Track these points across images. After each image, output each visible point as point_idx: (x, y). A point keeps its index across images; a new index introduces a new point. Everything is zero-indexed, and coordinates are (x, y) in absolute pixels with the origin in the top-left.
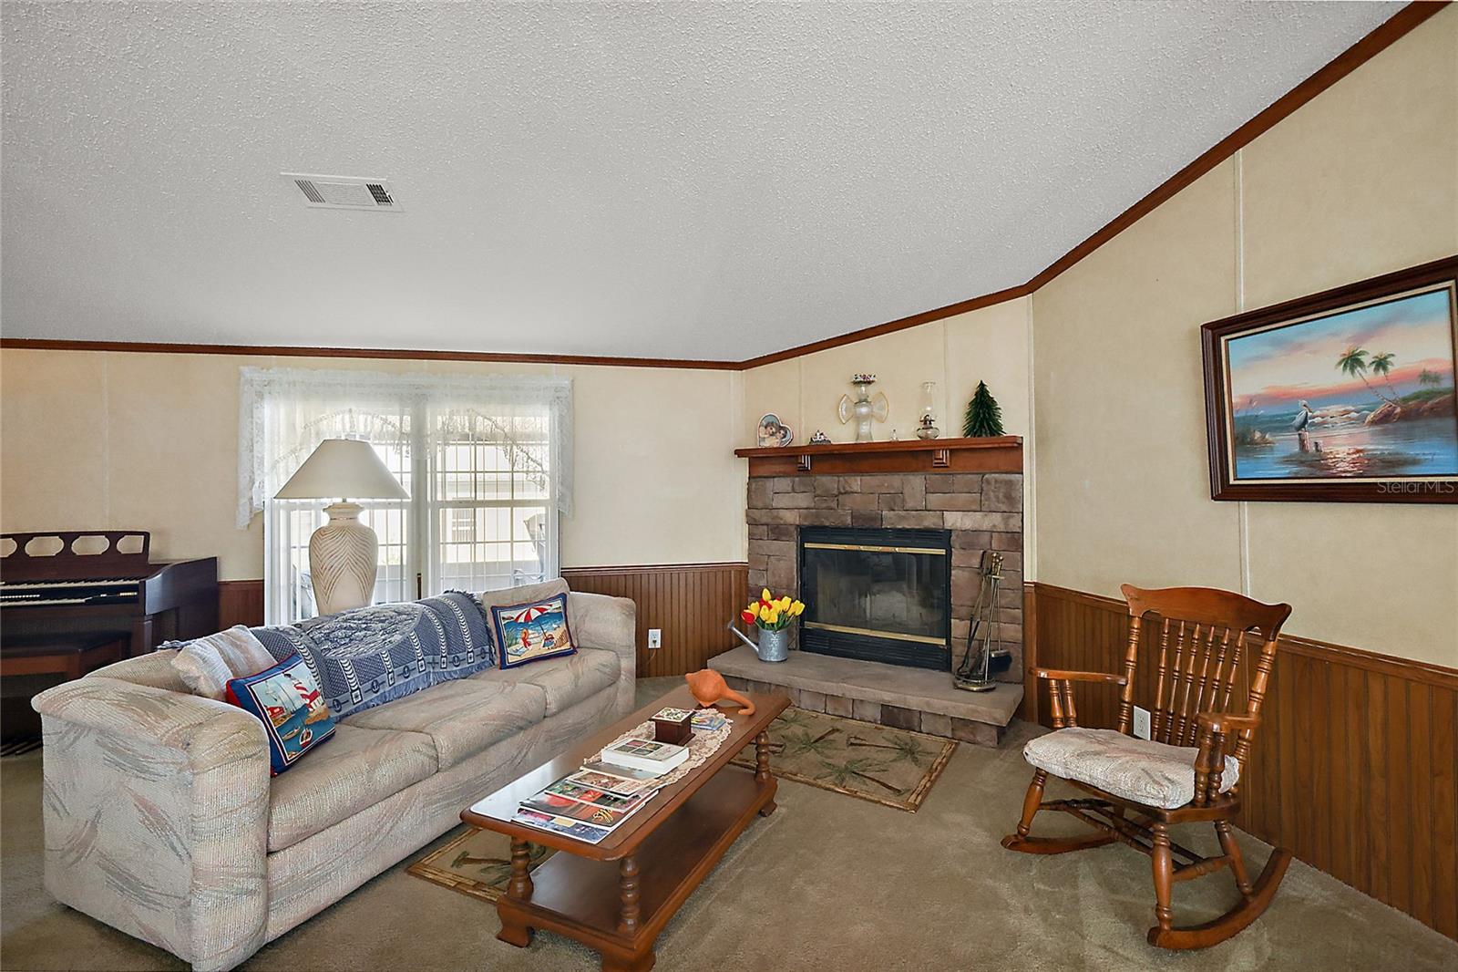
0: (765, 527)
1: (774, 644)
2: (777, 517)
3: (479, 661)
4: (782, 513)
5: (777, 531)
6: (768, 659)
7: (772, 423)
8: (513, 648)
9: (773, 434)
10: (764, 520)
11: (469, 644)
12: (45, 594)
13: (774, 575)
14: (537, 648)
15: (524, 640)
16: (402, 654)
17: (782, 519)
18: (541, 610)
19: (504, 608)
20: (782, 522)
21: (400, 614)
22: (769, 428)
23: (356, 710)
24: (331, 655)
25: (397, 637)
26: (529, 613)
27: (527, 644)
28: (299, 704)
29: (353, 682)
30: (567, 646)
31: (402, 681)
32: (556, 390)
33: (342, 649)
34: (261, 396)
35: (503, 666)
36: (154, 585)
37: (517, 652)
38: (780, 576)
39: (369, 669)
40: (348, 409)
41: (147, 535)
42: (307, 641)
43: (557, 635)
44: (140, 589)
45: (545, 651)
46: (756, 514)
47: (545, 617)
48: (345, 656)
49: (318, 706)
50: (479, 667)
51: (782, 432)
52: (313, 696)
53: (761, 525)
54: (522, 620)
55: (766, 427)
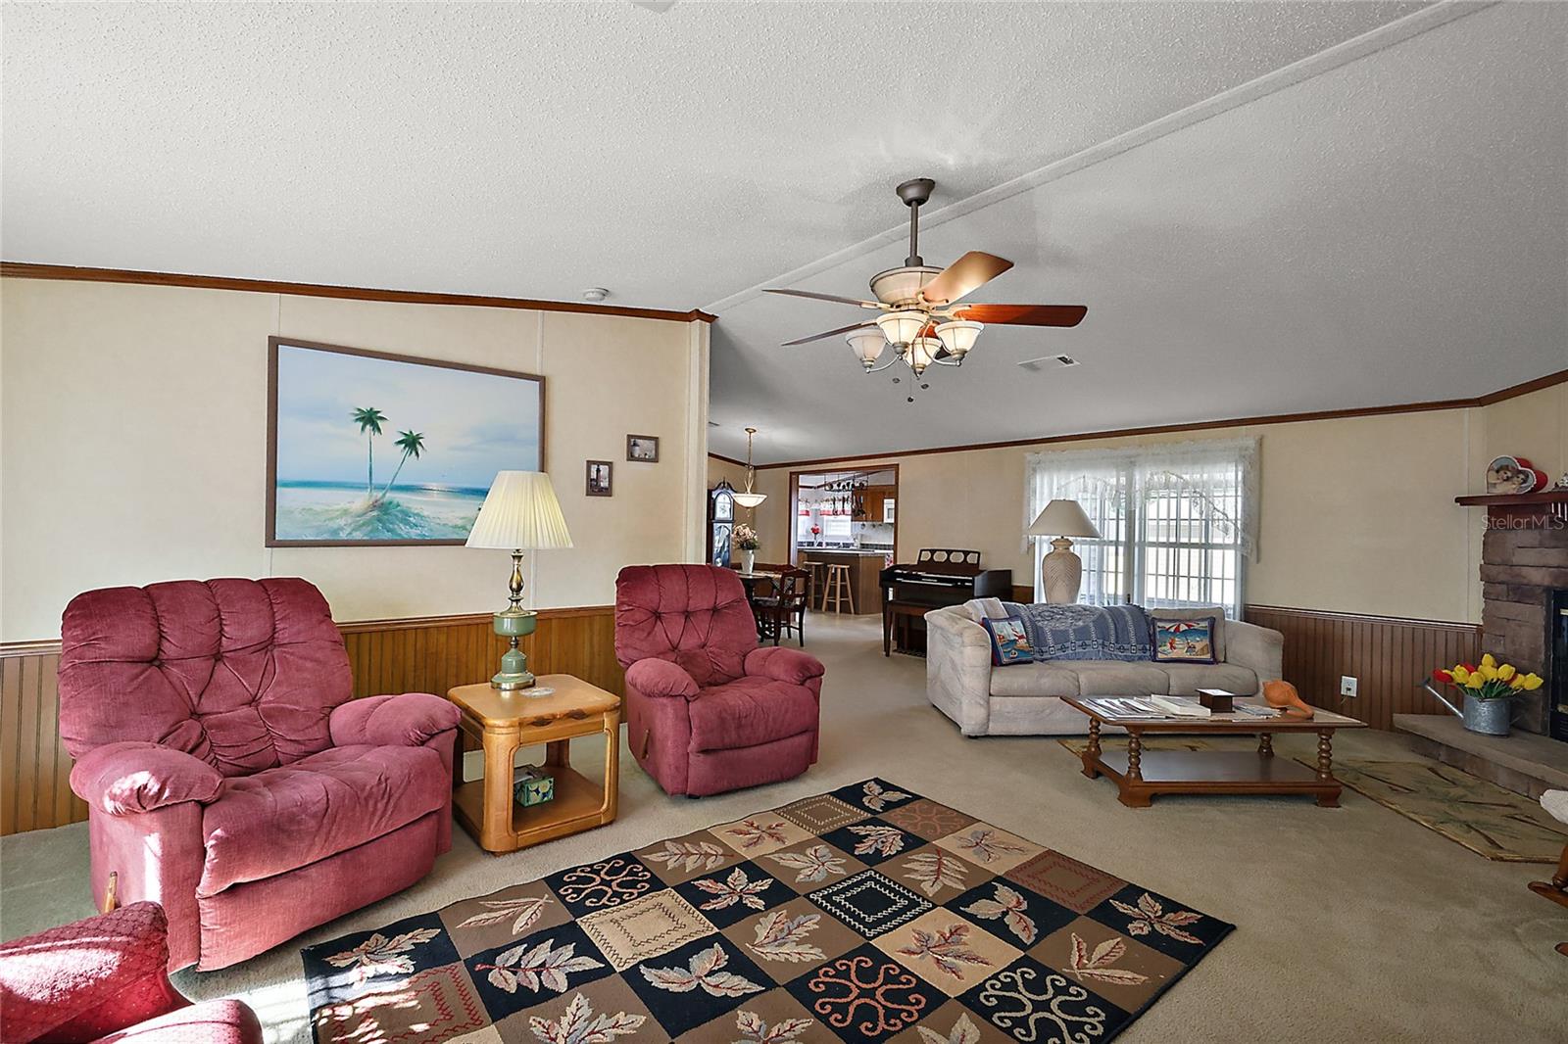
0: (1504, 587)
1: (1483, 714)
2: (1518, 575)
3: (1140, 654)
4: (1525, 570)
5: (1520, 592)
6: (1471, 728)
7: (1507, 466)
8: (1163, 648)
9: (1508, 479)
10: (1502, 577)
11: (1133, 641)
12: (940, 580)
13: (1513, 642)
14: (1181, 652)
15: (1171, 644)
16: (1082, 633)
17: (1525, 578)
18: (1188, 626)
19: (1161, 620)
20: (1525, 581)
21: (1085, 610)
22: (1502, 472)
23: (1051, 658)
24: (1040, 624)
25: (1081, 623)
26: (1179, 626)
27: (1172, 647)
28: (1012, 638)
29: (1050, 642)
30: (1208, 656)
31: (1080, 650)
32: (1241, 449)
33: (1046, 622)
34: (1034, 470)
35: (1155, 661)
36: (978, 580)
37: (1165, 651)
38: (1521, 645)
39: (1061, 637)
40: (1082, 475)
41: (979, 554)
42: (1028, 612)
43: (1199, 646)
44: (972, 581)
45: (1187, 656)
46: (1494, 570)
47: (1190, 631)
48: (1047, 626)
49: (1022, 642)
50: (1140, 658)
51: (1521, 476)
52: (1021, 637)
53: (1501, 583)
54: (1172, 630)
55: (1498, 472)
